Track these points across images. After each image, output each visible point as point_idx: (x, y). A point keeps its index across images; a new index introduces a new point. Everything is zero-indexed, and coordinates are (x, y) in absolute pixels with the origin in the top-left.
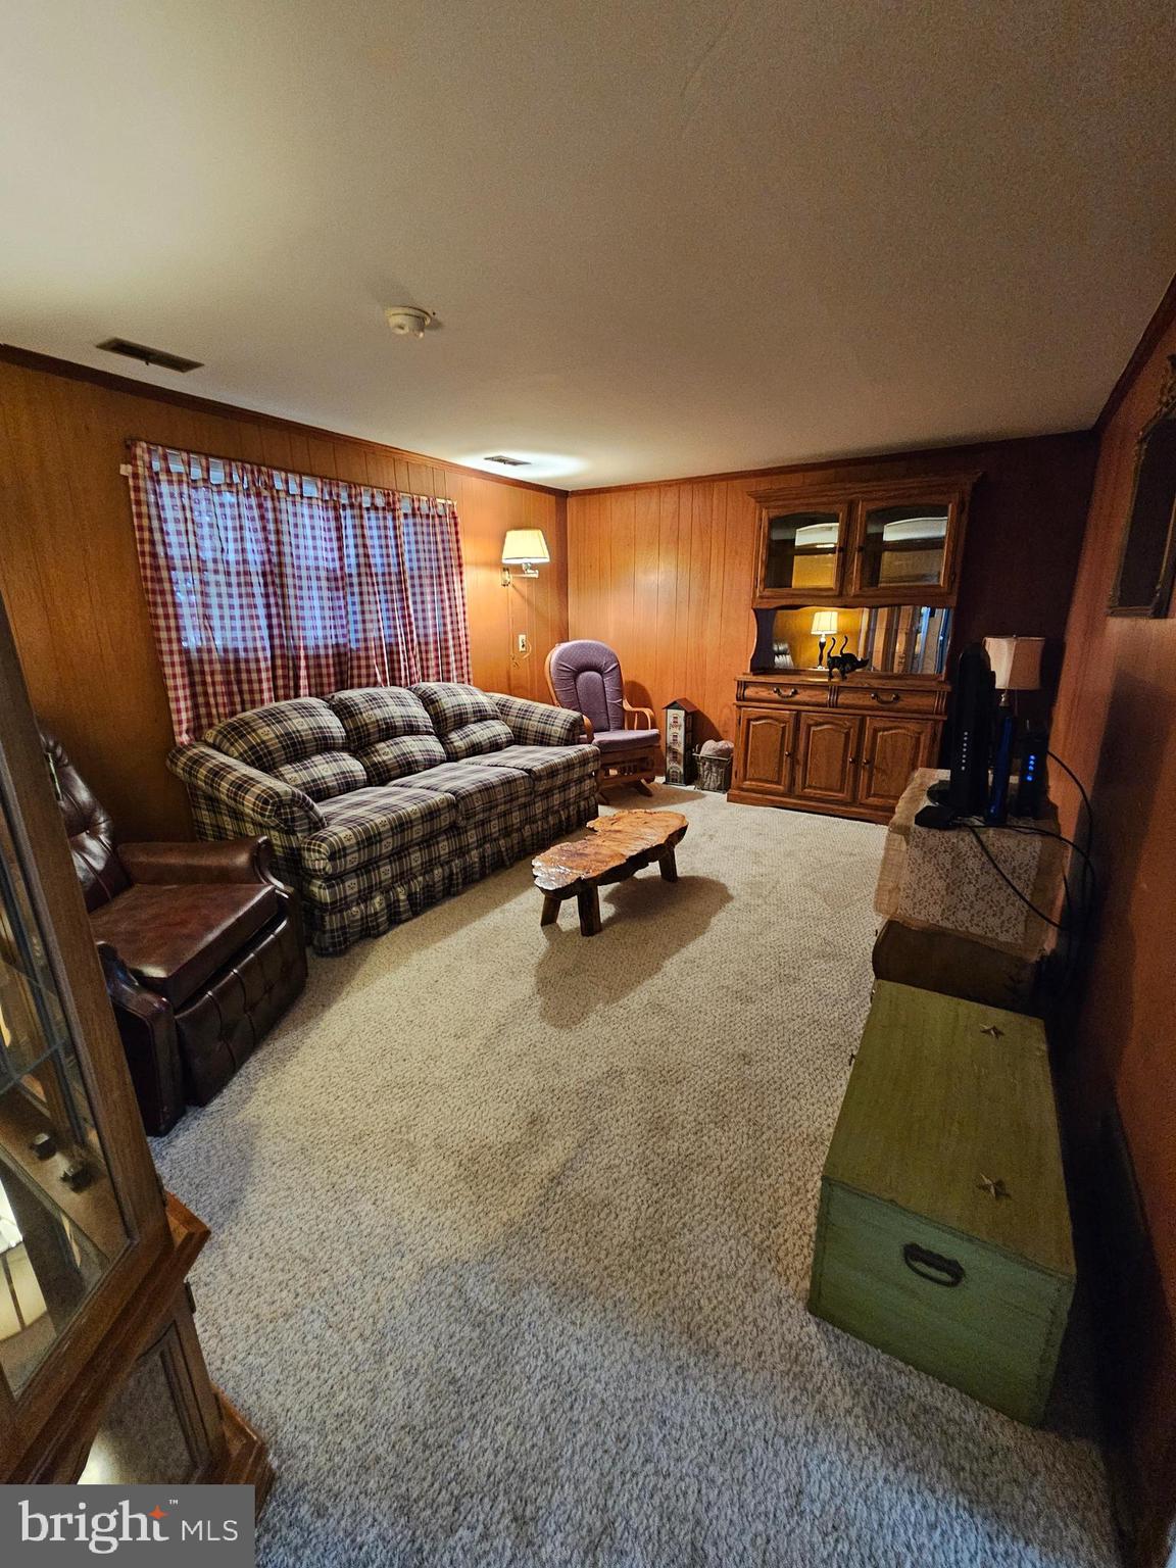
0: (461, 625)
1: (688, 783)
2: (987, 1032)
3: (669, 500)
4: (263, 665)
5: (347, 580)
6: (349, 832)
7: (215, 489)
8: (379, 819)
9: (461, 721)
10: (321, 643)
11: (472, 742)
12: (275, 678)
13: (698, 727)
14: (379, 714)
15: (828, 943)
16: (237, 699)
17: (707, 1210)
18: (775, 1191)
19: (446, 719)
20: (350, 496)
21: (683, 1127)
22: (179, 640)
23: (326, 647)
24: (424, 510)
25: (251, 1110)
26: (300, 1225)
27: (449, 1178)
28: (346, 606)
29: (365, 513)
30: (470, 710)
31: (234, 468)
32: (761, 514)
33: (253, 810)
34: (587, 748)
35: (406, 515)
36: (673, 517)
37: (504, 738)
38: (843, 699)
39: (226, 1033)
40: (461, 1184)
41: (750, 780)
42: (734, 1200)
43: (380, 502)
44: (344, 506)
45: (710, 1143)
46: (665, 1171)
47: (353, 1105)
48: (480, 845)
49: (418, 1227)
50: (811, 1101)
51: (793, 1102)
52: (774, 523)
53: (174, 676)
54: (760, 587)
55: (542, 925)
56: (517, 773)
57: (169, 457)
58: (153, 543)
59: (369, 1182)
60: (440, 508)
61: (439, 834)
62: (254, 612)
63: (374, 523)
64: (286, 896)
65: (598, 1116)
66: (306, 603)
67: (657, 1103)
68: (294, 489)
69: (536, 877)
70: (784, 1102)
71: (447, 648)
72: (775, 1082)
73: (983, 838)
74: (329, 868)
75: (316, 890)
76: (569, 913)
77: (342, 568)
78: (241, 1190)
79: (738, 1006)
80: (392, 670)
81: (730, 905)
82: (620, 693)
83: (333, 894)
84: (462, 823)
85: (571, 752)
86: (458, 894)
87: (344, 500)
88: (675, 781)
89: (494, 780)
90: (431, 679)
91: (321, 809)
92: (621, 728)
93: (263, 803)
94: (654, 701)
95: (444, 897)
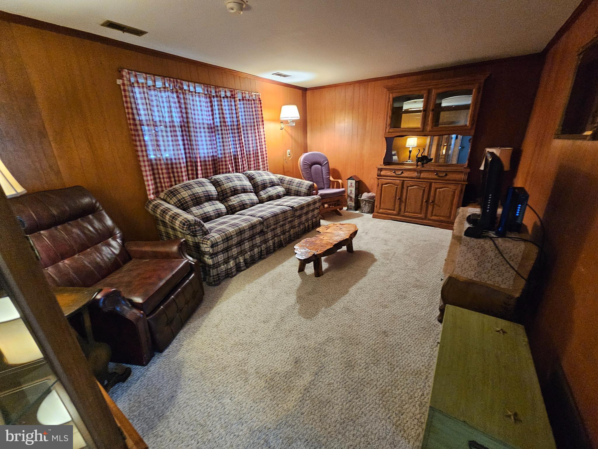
0: (264, 146)
1: (356, 210)
2: (498, 331)
3: (349, 91)
4: (182, 165)
5: (216, 128)
6: (219, 236)
7: (158, 90)
8: (231, 230)
9: (264, 186)
10: (206, 155)
11: (269, 195)
12: (188, 170)
13: (360, 187)
14: (231, 184)
15: (418, 281)
16: (173, 180)
17: (372, 406)
18: (401, 397)
19: (258, 186)
20: (216, 92)
21: (360, 366)
22: (147, 156)
23: (208, 157)
24: (247, 98)
25: (180, 355)
26: (200, 409)
27: (262, 388)
28: (216, 139)
29: (222, 99)
30: (268, 182)
31: (166, 80)
32: (389, 96)
33: (179, 227)
34: (316, 197)
35: (240, 100)
36: (351, 99)
37: (282, 193)
38: (423, 175)
39: (169, 323)
40: (267, 391)
41: (383, 209)
42: (384, 401)
43: (229, 94)
44: (214, 97)
45: (372, 374)
46: (353, 387)
47: (222, 353)
48: (273, 238)
49: (249, 411)
50: (415, 354)
51: (407, 354)
52: (395, 100)
53: (146, 171)
54: (388, 128)
55: (299, 272)
56: (287, 208)
57: (138, 76)
58: (133, 114)
59: (229, 389)
60: (254, 96)
61: (256, 235)
62: (177, 143)
63: (226, 103)
64: (193, 263)
65: (324, 360)
66: (199, 139)
67: (349, 354)
68: (192, 89)
69: (296, 253)
70: (403, 354)
71: (258, 156)
72: (398, 345)
73: (496, 242)
74: (211, 251)
75: (206, 259)
76: (310, 268)
77: (214, 123)
78: (176, 392)
79: (381, 310)
80: (236, 166)
81: (375, 263)
82: (329, 174)
83: (213, 261)
84: (266, 230)
85: (309, 199)
86: (264, 258)
87: (214, 94)
88: (351, 209)
89: (278, 211)
90: (252, 169)
91: (207, 225)
92: (329, 188)
93: (183, 225)
94: (343, 176)
95: (259, 259)
